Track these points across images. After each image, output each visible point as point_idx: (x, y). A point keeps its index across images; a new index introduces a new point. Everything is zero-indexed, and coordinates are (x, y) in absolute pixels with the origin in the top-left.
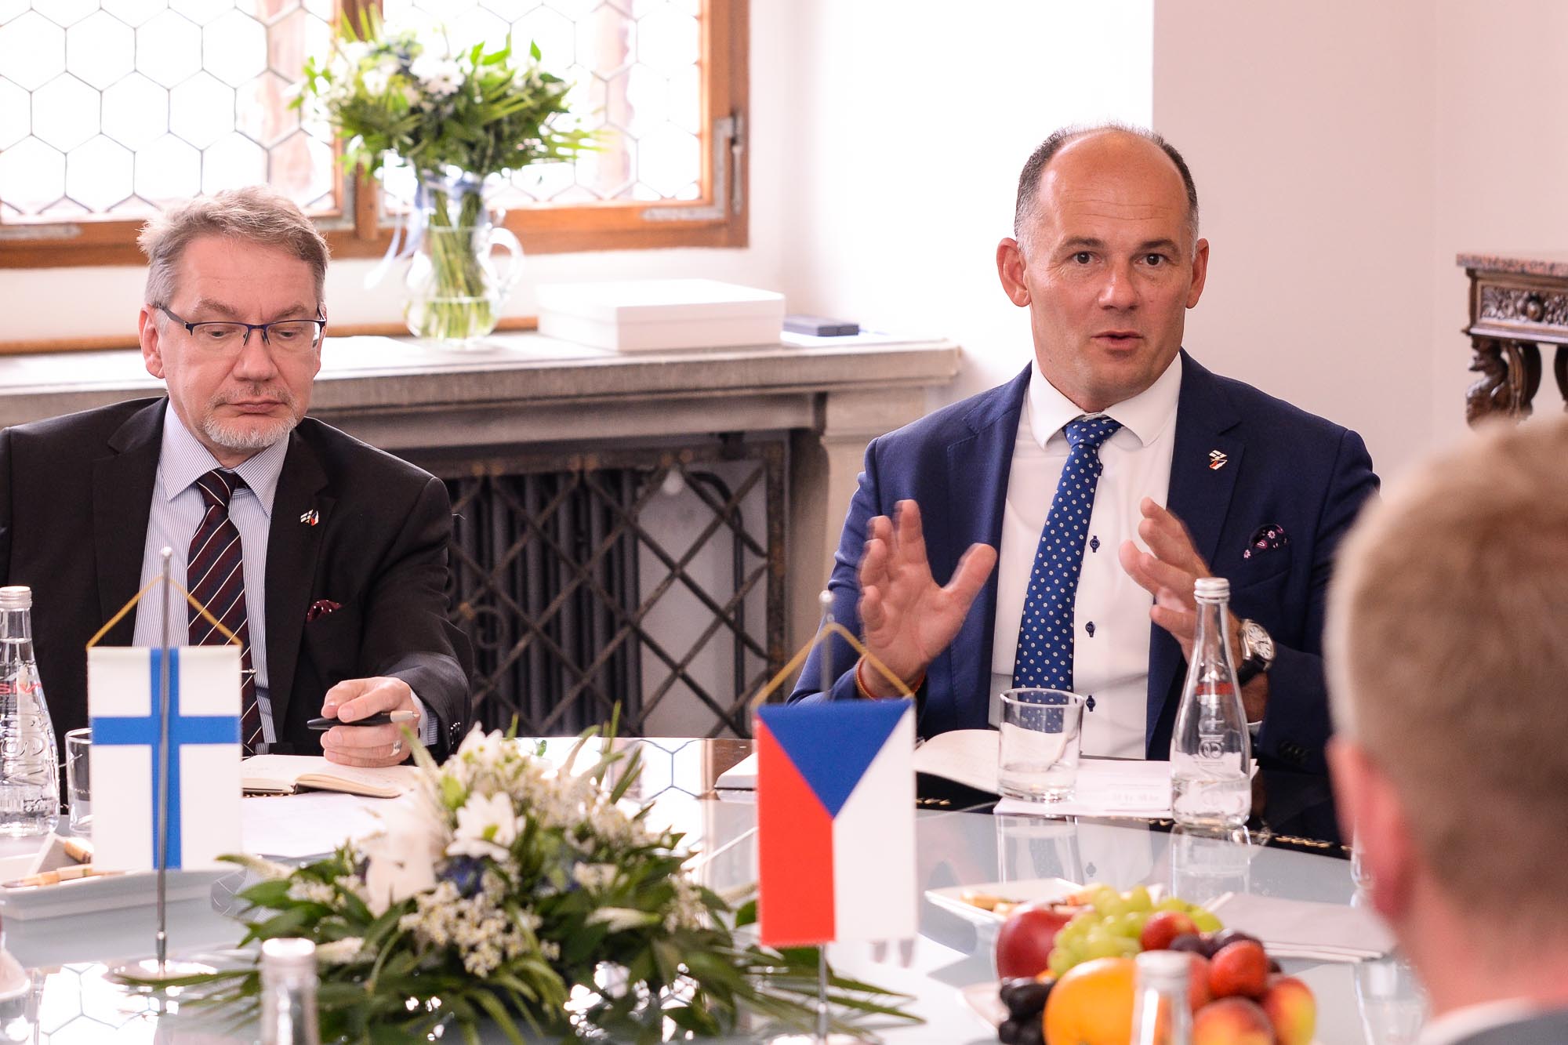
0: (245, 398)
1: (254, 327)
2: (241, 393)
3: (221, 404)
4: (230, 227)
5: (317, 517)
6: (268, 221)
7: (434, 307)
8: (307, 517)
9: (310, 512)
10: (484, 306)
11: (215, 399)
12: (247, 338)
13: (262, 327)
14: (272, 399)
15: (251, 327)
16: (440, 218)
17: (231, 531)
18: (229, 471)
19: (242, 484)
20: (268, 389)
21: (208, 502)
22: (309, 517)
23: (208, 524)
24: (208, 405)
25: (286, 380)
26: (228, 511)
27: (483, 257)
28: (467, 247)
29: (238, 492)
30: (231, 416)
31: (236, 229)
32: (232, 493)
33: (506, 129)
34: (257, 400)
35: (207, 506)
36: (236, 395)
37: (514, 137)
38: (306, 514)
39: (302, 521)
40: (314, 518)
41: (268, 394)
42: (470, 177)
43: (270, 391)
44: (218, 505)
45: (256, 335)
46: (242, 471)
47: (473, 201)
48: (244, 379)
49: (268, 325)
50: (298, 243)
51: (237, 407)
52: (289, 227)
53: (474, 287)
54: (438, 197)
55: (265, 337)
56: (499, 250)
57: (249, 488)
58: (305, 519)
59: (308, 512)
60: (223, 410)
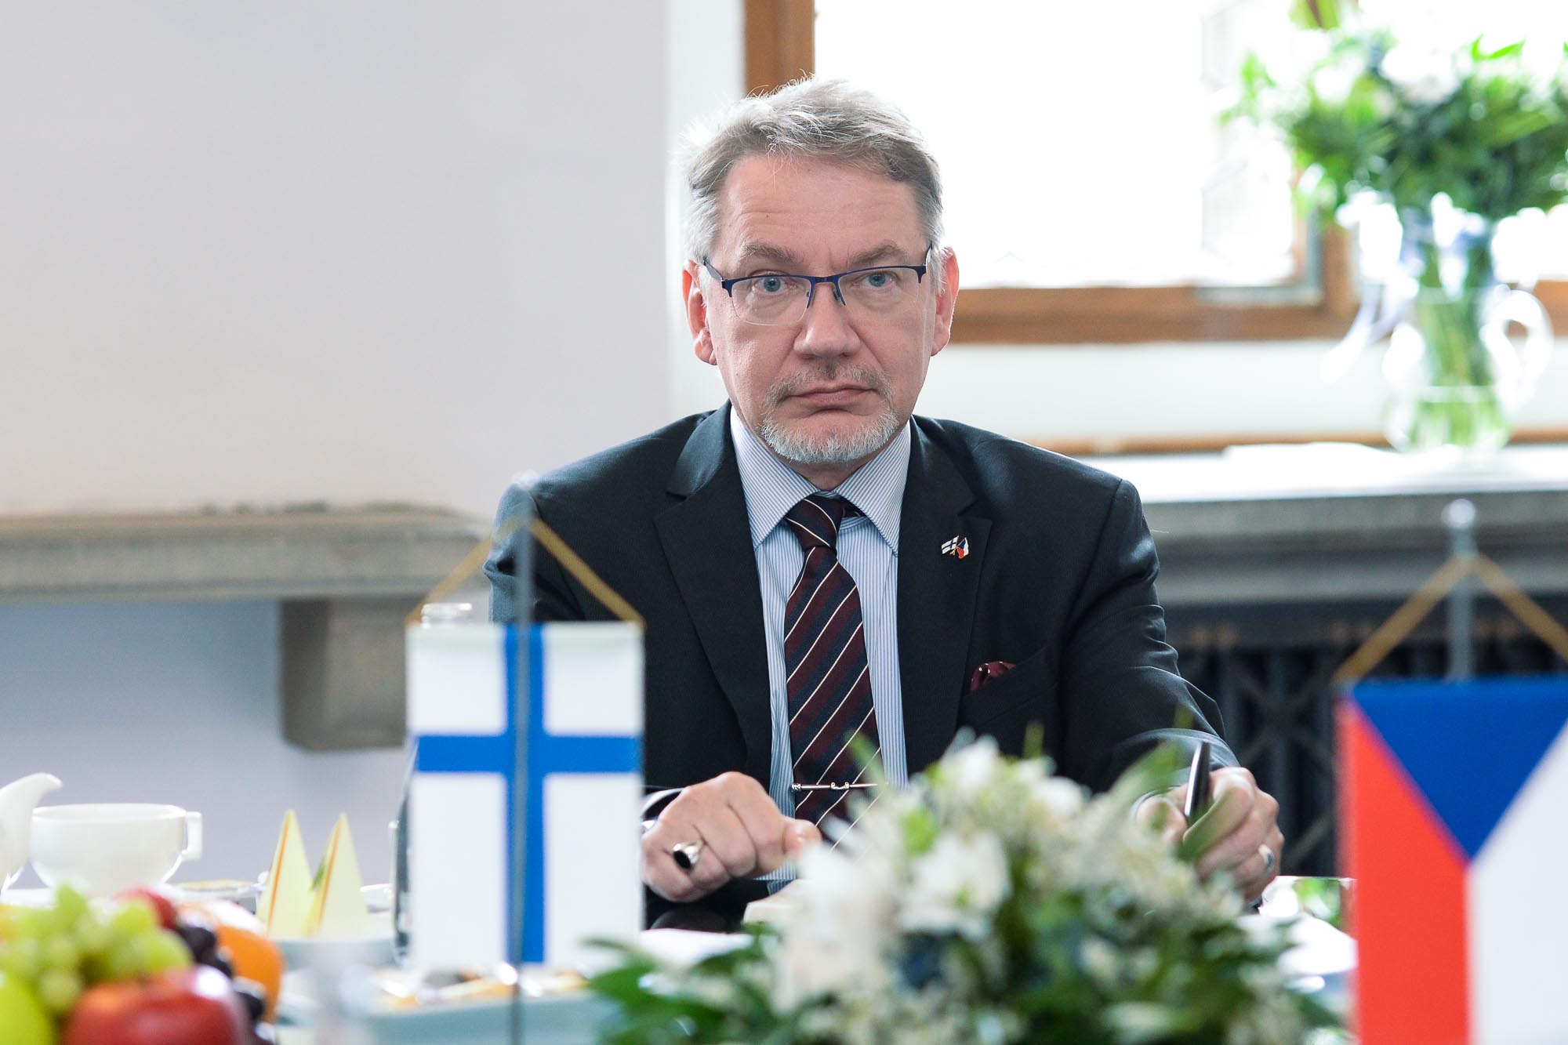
0: (815, 384)
1: (821, 280)
2: (806, 378)
3: (785, 397)
4: (778, 138)
5: (966, 546)
6: (841, 128)
7: (1427, 407)
8: (951, 546)
9: (955, 540)
10: (1492, 403)
11: (776, 388)
12: (812, 297)
13: (833, 279)
14: (853, 383)
15: (816, 281)
16: (1430, 278)
17: (844, 581)
18: (830, 495)
19: (852, 511)
20: (846, 368)
21: (805, 544)
22: (954, 546)
23: (810, 574)
24: (767, 400)
25: (873, 352)
26: (836, 554)
27: (1492, 335)
28: (1467, 321)
29: (847, 524)
30: (799, 416)
31: (788, 141)
32: (838, 527)
33: (1524, 155)
34: (831, 385)
35: (805, 550)
36: (801, 381)
37: (1534, 166)
38: (949, 543)
39: (944, 552)
40: (962, 547)
41: (847, 375)
42: (1475, 224)
43: (849, 372)
44: (820, 545)
45: (824, 292)
46: (848, 491)
47: (1480, 258)
48: (808, 357)
49: (840, 275)
50: (887, 158)
51: (805, 401)
52: (871, 134)
53: (1479, 376)
54: (1428, 250)
55: (837, 296)
56: (1516, 330)
57: (863, 514)
58: (948, 549)
59: (952, 538)
60: (791, 406)
